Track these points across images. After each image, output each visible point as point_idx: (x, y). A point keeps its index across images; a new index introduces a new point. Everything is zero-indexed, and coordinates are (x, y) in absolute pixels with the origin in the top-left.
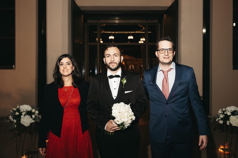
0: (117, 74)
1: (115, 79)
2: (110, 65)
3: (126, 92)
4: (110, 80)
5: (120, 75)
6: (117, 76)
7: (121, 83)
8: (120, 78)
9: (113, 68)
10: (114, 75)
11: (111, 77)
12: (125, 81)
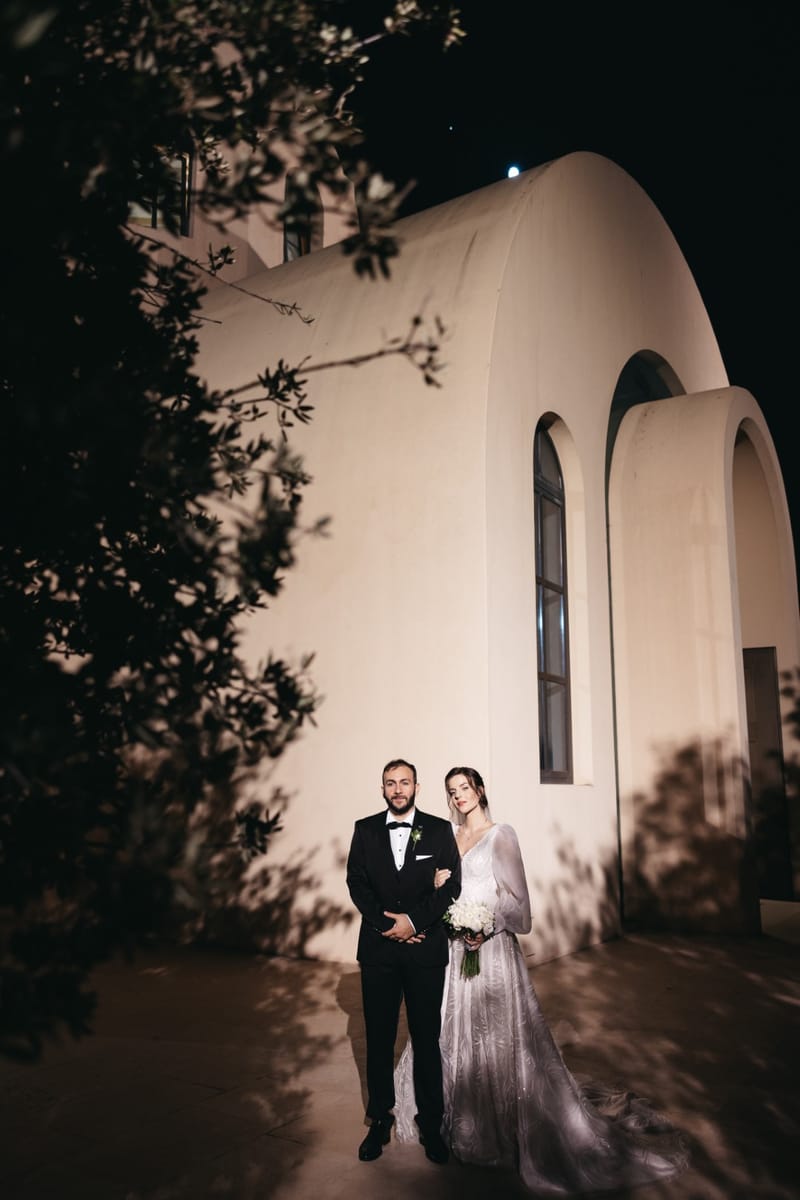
0: (406, 821)
1: (401, 830)
2: (394, 800)
3: (419, 858)
4: (392, 832)
5: (411, 823)
6: (405, 825)
7: (411, 838)
8: (410, 829)
9: (399, 806)
10: (400, 822)
11: (395, 825)
12: (418, 836)
